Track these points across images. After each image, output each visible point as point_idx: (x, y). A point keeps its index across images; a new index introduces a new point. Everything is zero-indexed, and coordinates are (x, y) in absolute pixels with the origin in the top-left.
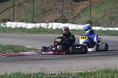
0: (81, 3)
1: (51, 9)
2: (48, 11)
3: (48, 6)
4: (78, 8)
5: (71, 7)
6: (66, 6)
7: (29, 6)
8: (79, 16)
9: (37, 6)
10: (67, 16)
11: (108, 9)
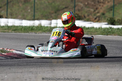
1: (66, 6)
2: (64, 9)
3: (64, 3)
4: (102, 6)
5: (94, 4)
6: (86, 3)
7: (38, 3)
8: (103, 16)
9: (49, 3)
10: (88, 16)
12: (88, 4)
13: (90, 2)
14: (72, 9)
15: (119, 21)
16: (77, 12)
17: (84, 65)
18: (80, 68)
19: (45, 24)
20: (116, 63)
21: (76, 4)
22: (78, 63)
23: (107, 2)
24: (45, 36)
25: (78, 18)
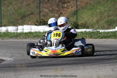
0: (71, 5)
1: (32, 12)
2: (29, 15)
3: (29, 9)
4: (66, 11)
5: (58, 10)
6: (51, 9)
7: (4, 10)
9: (14, 9)
11: (105, 11)
12: (52, 9)
13: (54, 7)
14: (38, 15)
15: (82, 25)
16: (42, 18)
17: (49, 68)
18: (45, 71)
19: (11, 31)
20: (80, 65)
21: (41, 10)
22: (44, 66)
23: (70, 7)
24: (12, 41)
25: (43, 23)
